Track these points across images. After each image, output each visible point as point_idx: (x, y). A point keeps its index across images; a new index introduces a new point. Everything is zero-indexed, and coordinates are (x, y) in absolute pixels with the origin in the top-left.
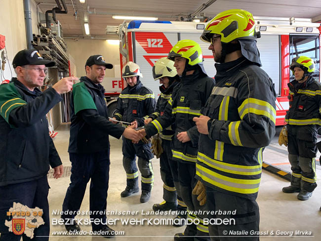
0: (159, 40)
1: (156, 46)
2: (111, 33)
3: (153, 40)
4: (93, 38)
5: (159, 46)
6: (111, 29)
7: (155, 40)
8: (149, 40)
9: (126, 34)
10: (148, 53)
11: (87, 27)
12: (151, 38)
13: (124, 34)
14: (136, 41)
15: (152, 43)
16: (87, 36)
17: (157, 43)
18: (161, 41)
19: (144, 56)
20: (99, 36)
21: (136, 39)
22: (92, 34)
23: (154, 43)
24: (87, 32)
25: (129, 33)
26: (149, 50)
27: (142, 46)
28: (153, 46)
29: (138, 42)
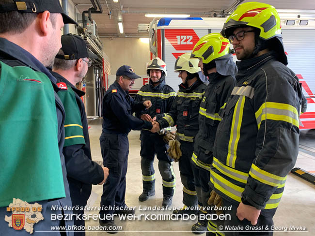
0: (188, 37)
1: (185, 43)
2: (142, 31)
3: (182, 37)
4: (126, 36)
5: (189, 43)
6: (142, 27)
7: (185, 37)
8: (178, 37)
9: (156, 32)
10: (177, 50)
11: (121, 25)
12: (180, 35)
13: (154, 31)
14: (165, 38)
15: (181, 40)
16: (122, 34)
17: (187, 40)
18: (191, 37)
19: (173, 54)
20: (132, 35)
21: (166, 37)
22: (126, 33)
23: (184, 40)
24: (121, 31)
25: (159, 30)
26: (178, 47)
27: (172, 44)
28: (183, 43)
29: (167, 39)
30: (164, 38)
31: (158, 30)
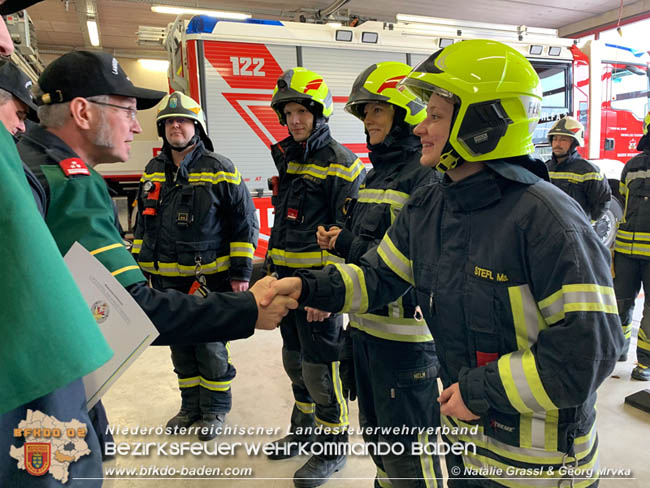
0: (256, 61)
1: (250, 73)
2: (148, 44)
3: (243, 60)
5: (257, 73)
6: (149, 33)
7: (249, 60)
8: (234, 60)
9: (184, 45)
10: (232, 87)
11: (92, 28)
12: (239, 55)
13: (179, 45)
14: (206, 61)
15: (241, 66)
17: (252, 67)
18: (261, 62)
19: (224, 94)
20: (122, 51)
21: (207, 57)
22: (104, 46)
23: (246, 66)
25: (190, 43)
26: (234, 81)
27: (220, 73)
28: (244, 72)
29: (210, 61)
30: (203, 59)
31: (187, 41)
